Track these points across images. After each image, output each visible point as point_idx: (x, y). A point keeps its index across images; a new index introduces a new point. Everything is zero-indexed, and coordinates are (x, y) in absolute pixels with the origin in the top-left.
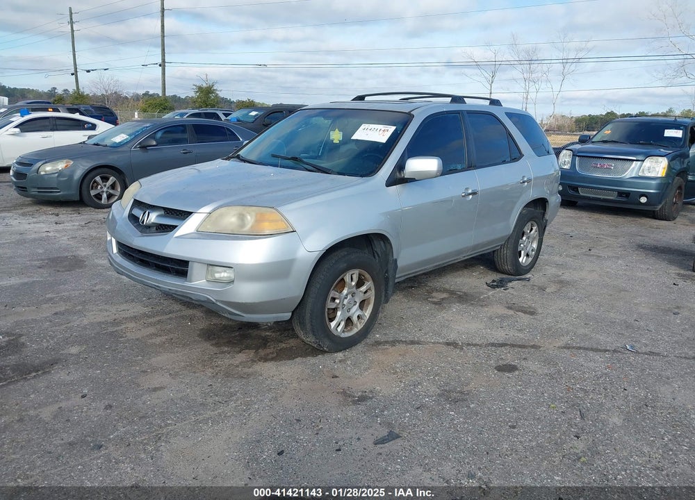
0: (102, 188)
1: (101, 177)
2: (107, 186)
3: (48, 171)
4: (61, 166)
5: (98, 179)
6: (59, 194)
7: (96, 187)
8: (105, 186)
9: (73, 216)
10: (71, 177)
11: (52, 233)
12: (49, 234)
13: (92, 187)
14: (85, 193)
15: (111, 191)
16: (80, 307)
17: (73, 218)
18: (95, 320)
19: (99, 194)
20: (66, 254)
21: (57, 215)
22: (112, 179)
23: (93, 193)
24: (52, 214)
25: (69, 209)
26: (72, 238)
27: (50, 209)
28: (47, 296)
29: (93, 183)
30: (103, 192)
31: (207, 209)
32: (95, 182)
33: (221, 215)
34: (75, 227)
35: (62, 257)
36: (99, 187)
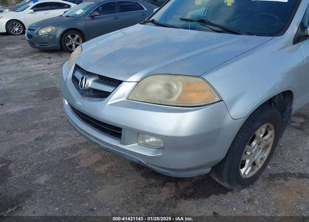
0: (72, 41)
1: (71, 35)
2: (75, 40)
3: (43, 33)
4: (49, 30)
5: (69, 36)
6: (50, 46)
7: (69, 42)
8: (73, 40)
9: (58, 58)
10: (55, 36)
11: (45, 71)
12: (44, 72)
13: (67, 41)
14: (63, 45)
15: (77, 43)
16: (52, 133)
17: (58, 60)
18: (60, 146)
19: (71, 45)
20: (50, 86)
21: (50, 58)
22: (77, 36)
23: (67, 44)
24: (47, 58)
25: (56, 54)
26: (56, 74)
27: (47, 55)
28: (34, 122)
29: (67, 39)
30: (73, 44)
31: (135, 78)
32: (68, 38)
33: (148, 84)
34: (58, 66)
35: (48, 89)
36: (71, 41)
